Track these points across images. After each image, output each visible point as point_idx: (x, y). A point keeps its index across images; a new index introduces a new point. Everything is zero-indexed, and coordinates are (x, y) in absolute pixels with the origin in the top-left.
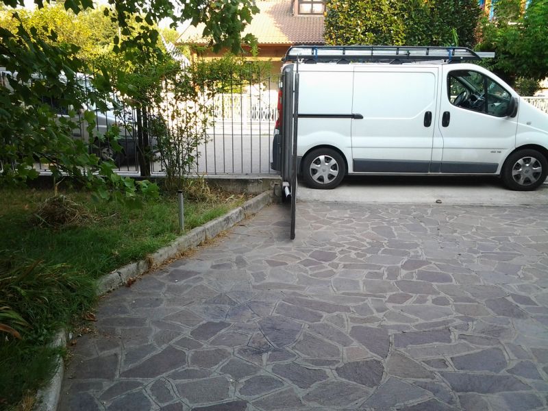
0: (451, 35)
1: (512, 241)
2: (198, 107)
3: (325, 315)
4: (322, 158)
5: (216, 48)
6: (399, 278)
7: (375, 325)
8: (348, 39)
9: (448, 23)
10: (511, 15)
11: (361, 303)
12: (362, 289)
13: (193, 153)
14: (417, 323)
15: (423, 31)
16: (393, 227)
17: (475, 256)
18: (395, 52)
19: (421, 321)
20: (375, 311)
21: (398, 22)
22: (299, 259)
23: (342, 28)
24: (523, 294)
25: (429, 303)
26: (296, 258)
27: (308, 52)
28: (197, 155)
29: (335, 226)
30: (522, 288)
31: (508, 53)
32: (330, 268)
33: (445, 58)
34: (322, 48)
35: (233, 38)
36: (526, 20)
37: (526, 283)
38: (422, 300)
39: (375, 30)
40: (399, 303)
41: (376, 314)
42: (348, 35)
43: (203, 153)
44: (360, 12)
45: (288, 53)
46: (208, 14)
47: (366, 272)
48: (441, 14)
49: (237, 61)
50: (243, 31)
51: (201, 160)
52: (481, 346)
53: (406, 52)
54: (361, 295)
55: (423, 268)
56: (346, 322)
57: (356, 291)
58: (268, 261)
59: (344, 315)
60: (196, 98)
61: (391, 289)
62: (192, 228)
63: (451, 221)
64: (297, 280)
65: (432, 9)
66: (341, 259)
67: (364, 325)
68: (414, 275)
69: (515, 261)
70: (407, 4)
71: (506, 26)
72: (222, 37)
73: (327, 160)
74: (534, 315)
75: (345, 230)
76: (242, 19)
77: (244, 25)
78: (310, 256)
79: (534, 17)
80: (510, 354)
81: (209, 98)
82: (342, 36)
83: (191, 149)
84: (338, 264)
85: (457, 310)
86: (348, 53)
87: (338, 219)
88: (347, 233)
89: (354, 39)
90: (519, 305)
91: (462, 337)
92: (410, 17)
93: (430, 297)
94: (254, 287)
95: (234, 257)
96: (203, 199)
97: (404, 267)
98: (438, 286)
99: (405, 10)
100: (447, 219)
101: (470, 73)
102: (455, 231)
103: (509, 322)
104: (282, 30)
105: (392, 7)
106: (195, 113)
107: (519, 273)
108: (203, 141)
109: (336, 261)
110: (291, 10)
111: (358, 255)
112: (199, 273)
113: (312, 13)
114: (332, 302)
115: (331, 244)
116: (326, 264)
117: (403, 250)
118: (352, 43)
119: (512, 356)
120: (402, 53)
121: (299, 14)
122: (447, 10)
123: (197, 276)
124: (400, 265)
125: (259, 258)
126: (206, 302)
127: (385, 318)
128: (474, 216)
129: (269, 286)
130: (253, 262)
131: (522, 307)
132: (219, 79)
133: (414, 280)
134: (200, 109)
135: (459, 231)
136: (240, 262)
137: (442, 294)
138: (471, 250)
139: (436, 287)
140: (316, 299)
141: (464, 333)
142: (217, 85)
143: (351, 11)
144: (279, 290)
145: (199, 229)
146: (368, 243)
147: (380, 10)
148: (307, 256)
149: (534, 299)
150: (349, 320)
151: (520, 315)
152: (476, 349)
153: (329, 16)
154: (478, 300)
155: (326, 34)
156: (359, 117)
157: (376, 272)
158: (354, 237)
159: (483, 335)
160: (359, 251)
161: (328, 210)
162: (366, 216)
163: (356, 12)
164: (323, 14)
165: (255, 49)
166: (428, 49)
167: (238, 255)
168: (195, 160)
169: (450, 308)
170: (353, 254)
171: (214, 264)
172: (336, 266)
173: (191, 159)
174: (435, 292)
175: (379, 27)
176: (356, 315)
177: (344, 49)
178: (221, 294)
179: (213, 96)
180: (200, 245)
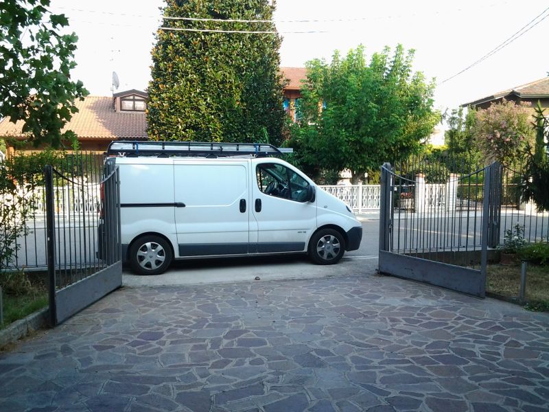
0: (262, 132)
1: (317, 306)
2: (17, 200)
3: (152, 387)
4: (148, 244)
5: (36, 143)
6: (221, 347)
7: (199, 389)
8: (170, 135)
9: (259, 122)
10: (310, 117)
11: (186, 373)
12: (188, 360)
13: (12, 246)
14: (235, 383)
15: (238, 129)
16: (217, 304)
17: (287, 321)
18: (210, 148)
19: (239, 380)
20: (198, 377)
21: (216, 120)
22: (127, 341)
23: (164, 124)
24: (324, 348)
25: (247, 365)
26: (124, 340)
27: (129, 147)
28: (17, 247)
29: (162, 308)
30: (323, 343)
31: (311, 148)
32: (157, 346)
33: (253, 153)
34: (142, 143)
35: (53, 134)
36: (322, 122)
37: (326, 339)
38: (240, 363)
39: (195, 127)
40: (220, 368)
41: (199, 380)
42: (169, 131)
43: (23, 245)
44: (180, 111)
45: (110, 147)
46: (27, 112)
47: (191, 345)
48: (252, 114)
49: (59, 154)
50: (63, 128)
51: (21, 253)
52: (289, 394)
53: (219, 148)
54: (187, 365)
55: (243, 336)
56: (172, 391)
57: (182, 363)
58: (95, 347)
59: (170, 384)
60: (15, 191)
61: (214, 357)
62: (12, 322)
63: (268, 294)
64: (125, 360)
65: (244, 110)
66: (168, 337)
67: (188, 391)
68: (235, 342)
69: (319, 322)
70: (222, 105)
71: (307, 126)
72: (42, 133)
73: (154, 246)
74: (331, 363)
75: (173, 310)
76: (62, 117)
77: (64, 123)
78: (138, 337)
79: (328, 119)
80: (311, 396)
81: (28, 191)
82: (164, 132)
83: (10, 242)
84: (165, 342)
85: (270, 368)
86: (167, 148)
87: (166, 301)
88: (174, 313)
89: (176, 135)
90: (320, 357)
91: (273, 388)
92: (225, 117)
93: (247, 360)
94: (80, 371)
95: (59, 346)
96: (24, 292)
97: (226, 337)
98: (255, 350)
99: (220, 110)
100: (264, 293)
101: (276, 166)
102: (271, 303)
103: (312, 372)
104: (105, 125)
105: (208, 107)
106: (13, 206)
107: (321, 332)
108: (23, 233)
109: (163, 339)
110: (113, 106)
111: (185, 331)
112: (22, 365)
113: (134, 110)
114: (159, 375)
115: (159, 324)
116: (153, 342)
117: (225, 323)
118: (174, 139)
119: (313, 398)
120: (215, 148)
121: (121, 110)
122: (257, 112)
123: (19, 368)
124: (222, 336)
125: (86, 345)
126: (29, 392)
127: (208, 382)
128: (287, 288)
129: (96, 369)
130: (79, 349)
131: (323, 358)
132: (40, 172)
133: (234, 347)
134: (20, 202)
135: (274, 302)
136: (66, 350)
137: (258, 356)
138: (284, 318)
139: (253, 351)
140: (144, 374)
141: (275, 385)
142: (37, 178)
143: (172, 109)
144: (107, 371)
145: (20, 322)
146: (194, 320)
147: (199, 110)
148: (135, 338)
149: (332, 351)
150: (175, 388)
151: (321, 365)
152: (284, 396)
153: (150, 113)
154: (287, 357)
155: (149, 130)
156: (182, 205)
157: (201, 345)
158: (181, 316)
159: (291, 385)
160: (186, 328)
161: (156, 294)
162: (193, 296)
163: (176, 110)
164: (145, 111)
165: (76, 144)
166: (238, 145)
167: (64, 343)
168: (14, 253)
169: (265, 366)
170: (179, 331)
171: (38, 355)
172: (164, 343)
173: (9, 252)
174: (251, 355)
175: (199, 124)
176: (182, 383)
177: (163, 144)
178: (46, 382)
179: (33, 189)
180: (21, 338)
